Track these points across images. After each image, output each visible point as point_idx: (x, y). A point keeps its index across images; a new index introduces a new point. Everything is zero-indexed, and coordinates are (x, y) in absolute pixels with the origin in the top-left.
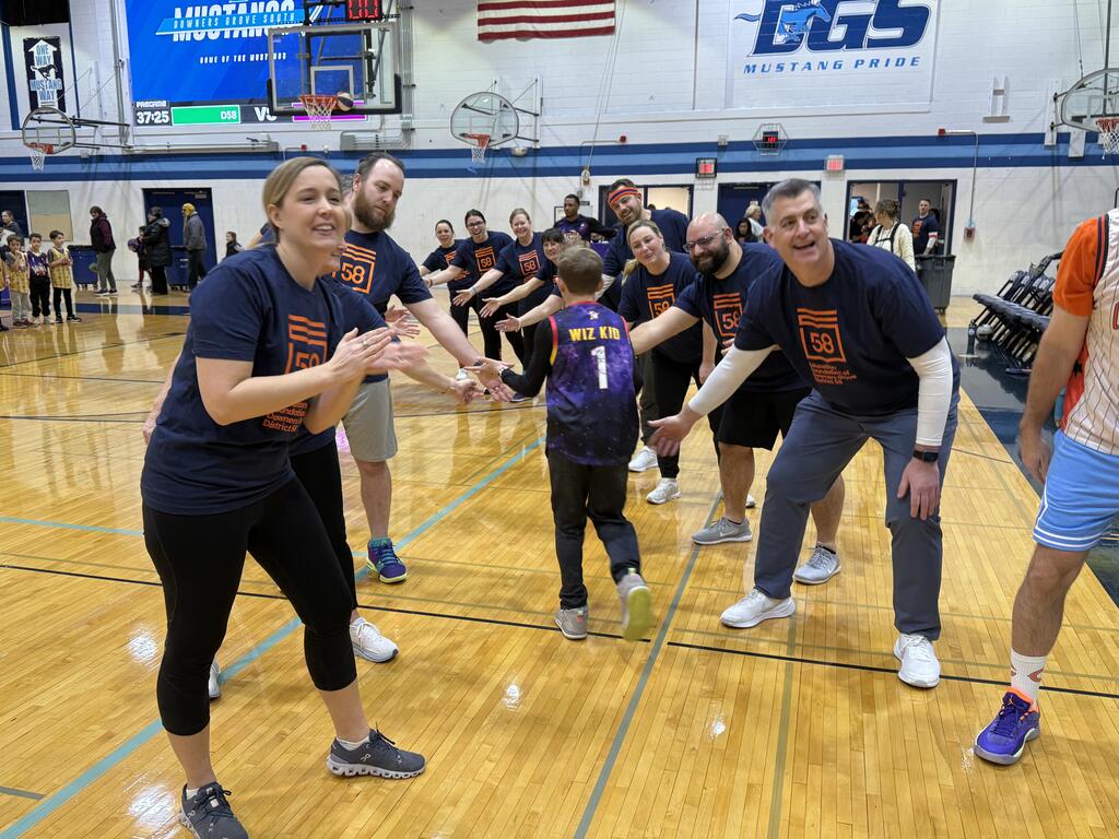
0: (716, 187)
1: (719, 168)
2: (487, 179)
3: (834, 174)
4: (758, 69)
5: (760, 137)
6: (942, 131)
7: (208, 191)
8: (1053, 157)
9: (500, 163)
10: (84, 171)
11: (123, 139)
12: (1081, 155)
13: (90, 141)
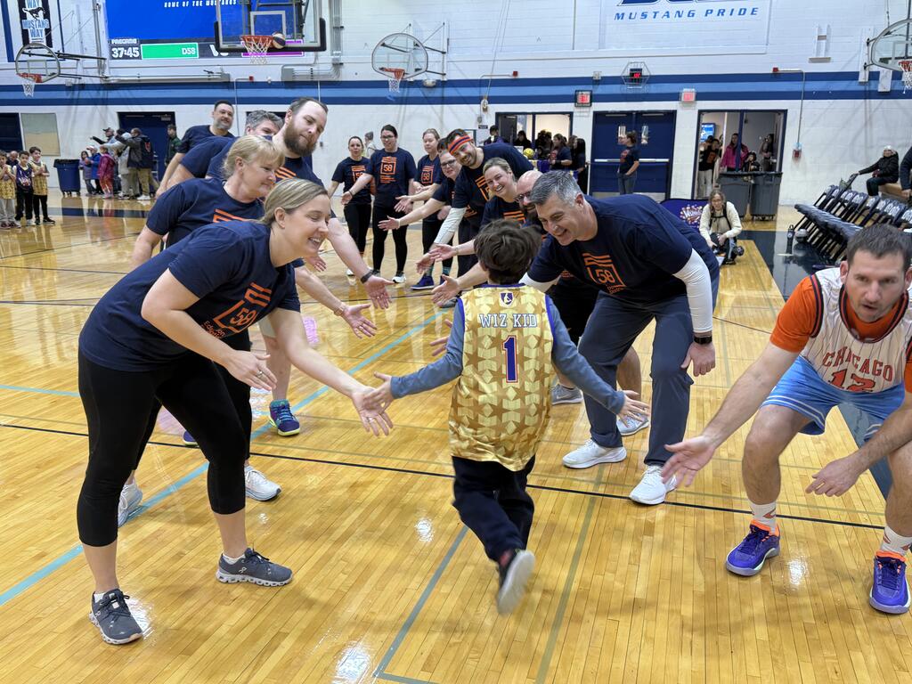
0: (592, 114)
1: (594, 98)
2: (403, 106)
3: (688, 104)
4: (626, 16)
5: (627, 73)
6: (775, 69)
7: (172, 115)
8: (865, 91)
9: (414, 92)
10: (69, 97)
11: (101, 71)
12: (889, 90)
13: (72, 72)
